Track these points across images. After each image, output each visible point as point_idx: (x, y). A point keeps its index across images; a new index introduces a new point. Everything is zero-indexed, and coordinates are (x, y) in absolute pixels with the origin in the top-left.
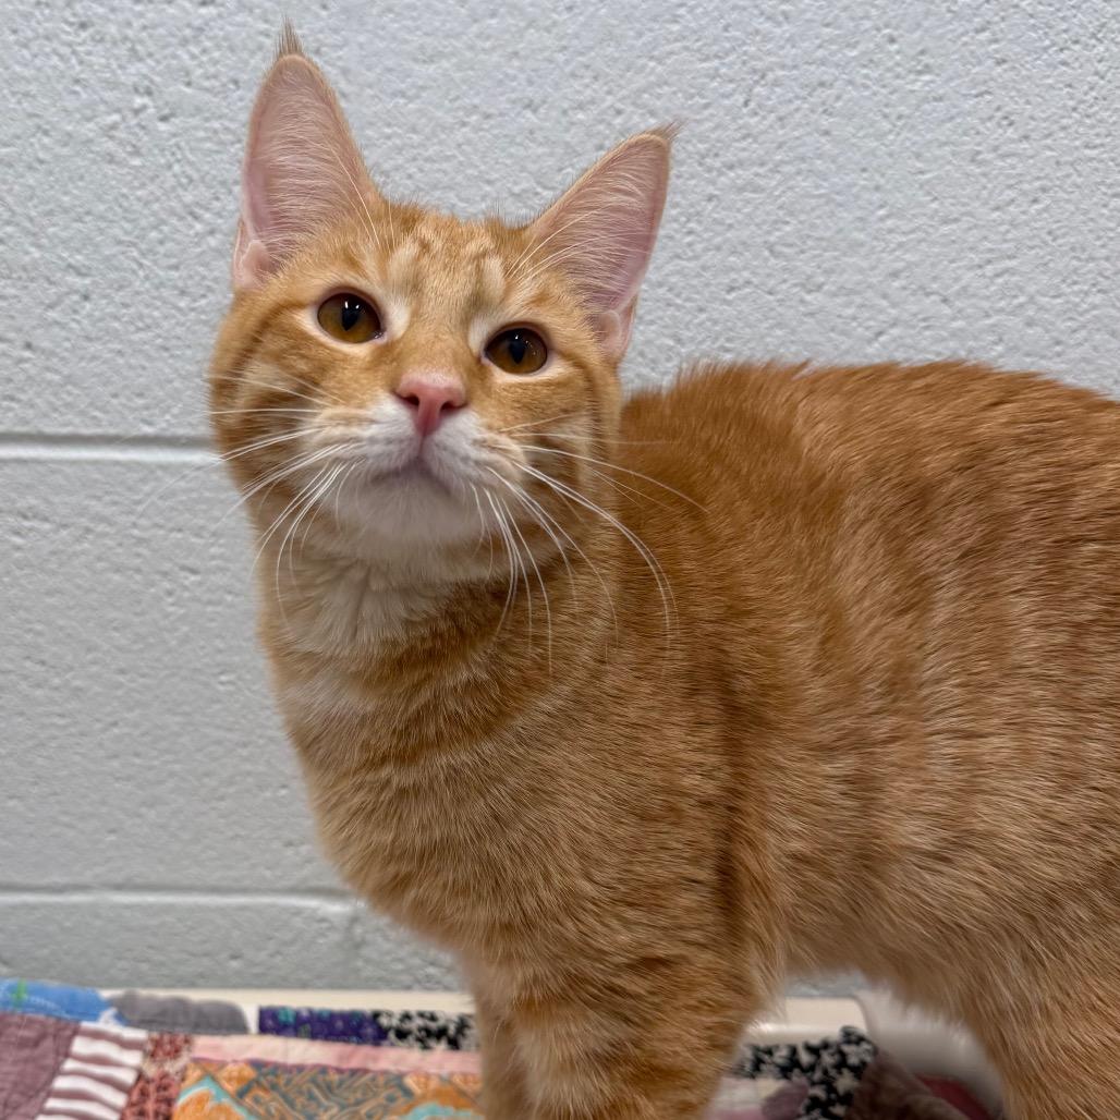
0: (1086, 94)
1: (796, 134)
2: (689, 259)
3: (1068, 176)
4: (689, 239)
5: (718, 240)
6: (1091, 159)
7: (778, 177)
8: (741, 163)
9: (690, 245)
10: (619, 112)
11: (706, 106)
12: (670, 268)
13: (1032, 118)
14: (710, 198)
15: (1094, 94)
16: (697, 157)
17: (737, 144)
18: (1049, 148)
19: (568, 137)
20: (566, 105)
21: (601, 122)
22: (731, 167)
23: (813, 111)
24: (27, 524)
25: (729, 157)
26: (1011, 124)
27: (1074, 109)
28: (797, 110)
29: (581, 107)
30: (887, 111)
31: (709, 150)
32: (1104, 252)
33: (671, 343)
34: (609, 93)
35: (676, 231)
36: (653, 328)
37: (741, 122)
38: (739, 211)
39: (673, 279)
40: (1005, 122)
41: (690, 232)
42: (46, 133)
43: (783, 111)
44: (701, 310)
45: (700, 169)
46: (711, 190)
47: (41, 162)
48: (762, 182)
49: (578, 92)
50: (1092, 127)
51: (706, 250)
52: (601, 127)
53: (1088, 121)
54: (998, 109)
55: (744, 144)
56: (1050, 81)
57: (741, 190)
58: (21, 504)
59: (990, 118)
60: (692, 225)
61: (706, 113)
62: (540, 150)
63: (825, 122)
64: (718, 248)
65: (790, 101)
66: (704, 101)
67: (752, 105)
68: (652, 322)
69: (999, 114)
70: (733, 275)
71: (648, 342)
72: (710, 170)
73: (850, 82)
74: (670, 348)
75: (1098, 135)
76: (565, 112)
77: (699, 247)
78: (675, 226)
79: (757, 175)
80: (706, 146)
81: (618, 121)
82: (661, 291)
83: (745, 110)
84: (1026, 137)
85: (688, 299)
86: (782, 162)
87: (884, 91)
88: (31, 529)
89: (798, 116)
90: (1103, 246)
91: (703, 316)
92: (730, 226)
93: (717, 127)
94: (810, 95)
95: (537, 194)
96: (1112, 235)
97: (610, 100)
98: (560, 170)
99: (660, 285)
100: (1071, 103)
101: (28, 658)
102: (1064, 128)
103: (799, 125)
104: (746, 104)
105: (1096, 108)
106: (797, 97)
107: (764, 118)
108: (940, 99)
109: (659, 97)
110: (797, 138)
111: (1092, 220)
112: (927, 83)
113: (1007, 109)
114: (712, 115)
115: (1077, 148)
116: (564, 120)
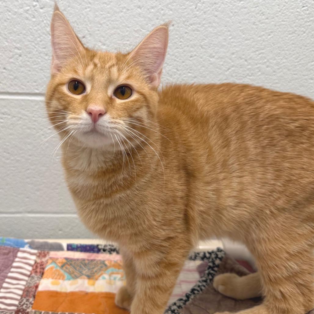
0: (283, 7)
1: (208, 16)
2: (181, 49)
3: (278, 29)
4: (180, 44)
5: (188, 44)
6: (284, 25)
7: (204, 28)
8: (194, 24)
9: (181, 45)
10: (162, 10)
11: (185, 9)
12: (175, 51)
13: (269, 14)
14: (186, 33)
15: (284, 8)
16: (183, 22)
17: (193, 19)
18: (273, 21)
19: (149, 16)
20: (149, 7)
21: (158, 12)
22: (191, 25)
23: (213, 10)
24: (4, 116)
25: (191, 22)
26: (264, 15)
27: (280, 11)
28: (209, 10)
29: (153, 8)
30: (232, 11)
31: (186, 20)
32: (286, 49)
33: (175, 70)
34: (160, 4)
35: (177, 41)
36: (171, 67)
37: (194, 13)
38: (193, 36)
39: (176, 54)
40: (262, 15)
41: (181, 42)
42: (10, 11)
43: (205, 10)
44: (183, 62)
45: (183, 25)
46: (186, 31)
47: (8, 19)
48: (199, 29)
49: (152, 4)
50: (284, 16)
51: (185, 46)
52: (158, 14)
53: (283, 15)
54: (260, 11)
55: (195, 19)
56: (273, 4)
57: (194, 31)
58: (3, 111)
59: (258, 13)
60: (181, 40)
61: (185, 10)
62: (142, 19)
63: (216, 13)
64: (188, 46)
65: (207, 8)
66: (184, 7)
67: (197, 8)
68: (170, 65)
69: (261, 12)
70: (192, 53)
71: (170, 70)
72: (186, 25)
73: (223, 3)
74: (175, 72)
75: (285, 18)
76: (148, 9)
77: (183, 46)
78: (177, 40)
79: (198, 27)
80: (185, 19)
81: (162, 12)
82: (173, 57)
83: (195, 10)
84: (267, 19)
85: (180, 59)
86: (205, 24)
87: (231, 6)
88: (5, 118)
89: (209, 12)
90: (286, 47)
91: (184, 64)
92: (191, 40)
93: (188, 14)
94: (212, 6)
95: (141, 31)
96: (288, 44)
97: (160, 6)
98: (147, 24)
99: (173, 55)
100: (279, 10)
101: (5, 152)
102: (277, 16)
103: (209, 14)
104: (196, 8)
105: (285, 11)
106: (209, 7)
107: (200, 12)
108: (245, 8)
109: (173, 6)
110: (209, 18)
111: (283, 40)
112: (242, 4)
113: (262, 11)
114: (187, 11)
115: (280, 22)
116: (148, 11)
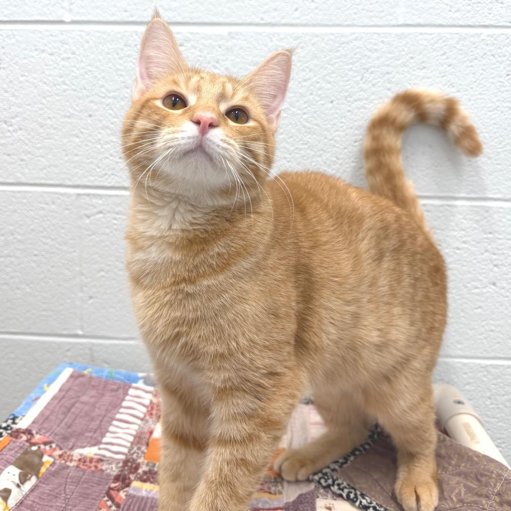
0: (479, 76)
1: (378, 90)
2: (342, 131)
3: (473, 105)
4: (341, 125)
5: (351, 125)
6: (481, 99)
7: (372, 104)
8: (359, 100)
9: (342, 127)
10: (318, 82)
11: (348, 81)
12: (334, 134)
13: (460, 85)
14: (349, 111)
15: (482, 77)
16: (344, 98)
17: (358, 94)
18: (466, 95)
19: (300, 91)
20: (300, 80)
21: (311, 86)
22: (356, 101)
23: (384, 82)
24: (118, 216)
25: (355, 97)
26: (453, 86)
27: (475, 82)
28: (379, 82)
29: (305, 80)
30: (409, 82)
31: (348, 95)
32: (486, 130)
33: (335, 159)
34: (315, 76)
35: (336, 122)
36: (329, 154)
37: (360, 86)
38: (359, 116)
39: (336, 138)
40: (451, 86)
41: (342, 123)
42: (128, 88)
43: (374, 82)
44: (345, 148)
45: (346, 102)
46: (349, 108)
47: (126, 98)
48: (367, 106)
49: (304, 76)
50: (481, 88)
51: (347, 128)
52: (312, 88)
53: (480, 86)
54: (449, 81)
55: (360, 93)
56: (467, 72)
57: (359, 108)
58: (117, 210)
59: (446, 85)
60: (343, 120)
61: (348, 83)
62: (293, 95)
63: (389, 86)
64: (351, 128)
65: (377, 79)
66: (347, 79)
67: (364, 80)
68: (328, 152)
69: (449, 83)
70: (356, 137)
71: (327, 159)
72: (348, 101)
73: (398, 72)
74: (335, 161)
75: (483, 91)
76: (300, 83)
77: (345, 128)
78: (336, 120)
79: (365, 104)
80: (348, 94)
81: (318, 85)
82: (332, 142)
83: (361, 82)
84: (458, 91)
85: (341, 145)
86: (374, 100)
87: (409, 76)
88: (120, 218)
89: (379, 84)
90: (485, 128)
91: (346, 151)
92: (356, 121)
93: (352, 87)
94: (383, 77)
95: (290, 110)
96: (488, 124)
97: (315, 79)
98: (298, 102)
99: (331, 140)
100: (474, 80)
101: (117, 261)
102: (472, 88)
103: (380, 87)
104: (361, 80)
105: (482, 82)
106: (379, 78)
107: (368, 85)
108: (429, 78)
109: (331, 77)
110: (379, 91)
111: (481, 119)
112: (424, 73)
113: (452, 82)
114: (350, 84)
115: (476, 95)
116: (300, 85)
